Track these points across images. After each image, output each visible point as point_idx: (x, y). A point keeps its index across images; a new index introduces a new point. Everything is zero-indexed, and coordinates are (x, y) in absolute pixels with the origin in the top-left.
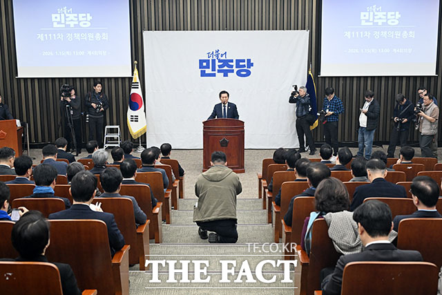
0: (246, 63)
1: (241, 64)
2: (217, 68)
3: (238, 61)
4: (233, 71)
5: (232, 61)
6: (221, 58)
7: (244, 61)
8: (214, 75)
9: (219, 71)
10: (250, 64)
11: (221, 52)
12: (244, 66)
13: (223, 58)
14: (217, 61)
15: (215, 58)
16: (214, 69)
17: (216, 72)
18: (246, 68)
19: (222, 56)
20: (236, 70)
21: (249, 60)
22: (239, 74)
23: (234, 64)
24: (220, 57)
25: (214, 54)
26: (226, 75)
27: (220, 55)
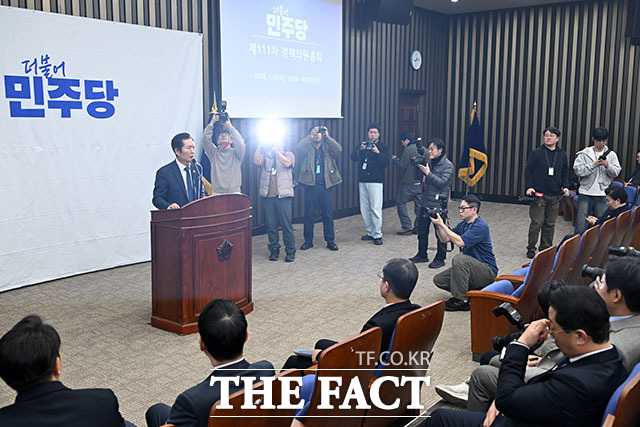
0: (104, 89)
1: (96, 90)
2: (47, 98)
3: (89, 84)
4: (79, 106)
5: (76, 83)
6: (55, 76)
7: (99, 84)
8: (41, 114)
9: (52, 105)
10: (113, 93)
11: (54, 62)
12: (101, 95)
13: (59, 75)
14: (45, 81)
15: (40, 74)
16: (39, 100)
17: (45, 106)
18: (105, 100)
19: (56, 69)
20: (86, 103)
21: (110, 84)
22: (91, 110)
23: (81, 89)
24: (51, 72)
25: (39, 64)
26: (66, 114)
27: (51, 68)
